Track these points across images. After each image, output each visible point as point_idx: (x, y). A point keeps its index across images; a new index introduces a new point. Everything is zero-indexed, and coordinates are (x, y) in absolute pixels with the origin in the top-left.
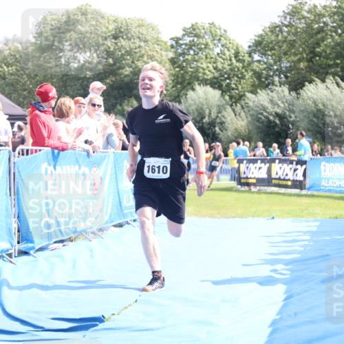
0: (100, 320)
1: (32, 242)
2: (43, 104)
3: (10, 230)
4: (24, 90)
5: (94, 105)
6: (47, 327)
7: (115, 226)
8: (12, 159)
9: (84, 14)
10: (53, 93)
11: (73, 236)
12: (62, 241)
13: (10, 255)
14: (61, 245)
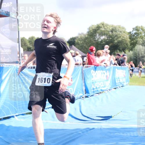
0: (111, 117)
1: (89, 93)
2: (91, 52)
3: (83, 90)
4: (85, 48)
5: (107, 53)
6: (95, 119)
7: (114, 89)
8: (83, 69)
9: (103, 24)
10: (94, 49)
11: (101, 92)
12: (98, 93)
13: (83, 98)
14: (98, 94)
